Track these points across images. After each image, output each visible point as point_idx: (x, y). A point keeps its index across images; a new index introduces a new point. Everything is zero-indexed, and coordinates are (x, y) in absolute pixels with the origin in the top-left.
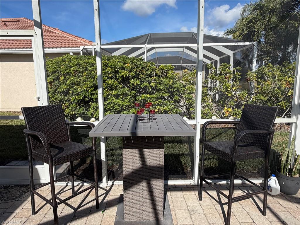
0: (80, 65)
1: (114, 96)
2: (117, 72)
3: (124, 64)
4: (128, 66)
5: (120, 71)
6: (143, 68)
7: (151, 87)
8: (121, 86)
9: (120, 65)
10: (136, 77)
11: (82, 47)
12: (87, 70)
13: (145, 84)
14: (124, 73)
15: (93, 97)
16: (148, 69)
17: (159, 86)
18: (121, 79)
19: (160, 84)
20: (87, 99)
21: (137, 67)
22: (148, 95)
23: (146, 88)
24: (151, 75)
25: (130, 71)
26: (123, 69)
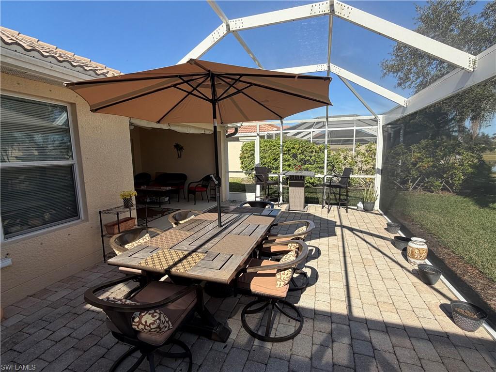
0: (267, 146)
1: (287, 165)
2: (289, 150)
3: (295, 145)
4: (297, 146)
5: (292, 150)
6: (307, 148)
7: (312, 160)
8: (292, 159)
9: (292, 146)
10: (303, 153)
11: (266, 133)
12: (271, 149)
13: (308, 158)
14: (294, 151)
15: (273, 166)
16: (310, 148)
17: (318, 160)
18: (292, 154)
19: (318, 158)
20: (270, 167)
21: (303, 147)
22: (310, 166)
23: (308, 160)
24: (312, 152)
25: (298, 150)
26: (293, 148)
